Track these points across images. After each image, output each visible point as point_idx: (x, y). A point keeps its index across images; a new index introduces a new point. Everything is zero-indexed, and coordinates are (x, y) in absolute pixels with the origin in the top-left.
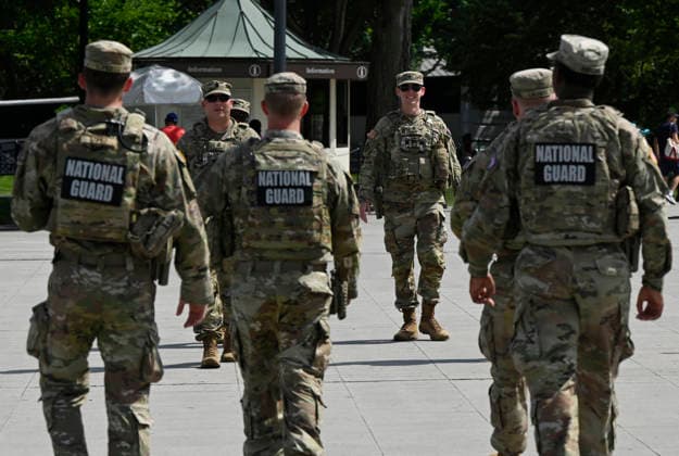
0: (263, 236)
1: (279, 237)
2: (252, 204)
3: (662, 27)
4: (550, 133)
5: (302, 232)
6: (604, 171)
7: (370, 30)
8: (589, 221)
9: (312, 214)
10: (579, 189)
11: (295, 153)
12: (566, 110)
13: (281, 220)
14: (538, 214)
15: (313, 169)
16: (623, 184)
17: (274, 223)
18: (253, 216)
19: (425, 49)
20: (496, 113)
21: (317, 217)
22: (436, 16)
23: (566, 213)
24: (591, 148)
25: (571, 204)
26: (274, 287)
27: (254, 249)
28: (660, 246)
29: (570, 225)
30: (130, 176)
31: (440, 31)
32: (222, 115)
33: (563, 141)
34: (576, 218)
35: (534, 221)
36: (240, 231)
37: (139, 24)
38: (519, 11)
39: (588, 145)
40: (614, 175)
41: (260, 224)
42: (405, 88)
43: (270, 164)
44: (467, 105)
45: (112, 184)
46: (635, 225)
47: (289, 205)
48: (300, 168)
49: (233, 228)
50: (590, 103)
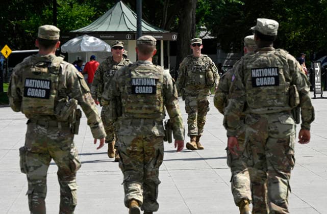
0: (134, 107)
1: (141, 108)
2: (129, 94)
3: (302, 17)
4: (257, 64)
5: (151, 106)
6: (283, 79)
7: (178, 19)
8: (278, 101)
9: (156, 98)
10: (273, 88)
11: (149, 70)
12: (263, 53)
13: (142, 100)
14: (255, 100)
15: (157, 78)
16: (292, 84)
17: (139, 102)
18: (130, 99)
19: (202, 27)
20: (232, 54)
21: (158, 99)
22: (206, 13)
23: (268, 99)
24: (276, 69)
25: (269, 95)
26: (140, 131)
27: (130, 113)
28: (309, 110)
29: (270, 104)
30: (53, 85)
31: (208, 19)
32: (119, 55)
33: (263, 67)
34: (272, 100)
35: (253, 103)
36: (124, 105)
37: (78, 17)
38: (241, 10)
39: (275, 68)
40: (287, 80)
41: (133, 102)
42: (194, 45)
43: (138, 75)
44: (220, 51)
45: (45, 89)
46: (298, 102)
47: (146, 94)
48: (151, 77)
49: (121, 104)
50: (273, 48)
